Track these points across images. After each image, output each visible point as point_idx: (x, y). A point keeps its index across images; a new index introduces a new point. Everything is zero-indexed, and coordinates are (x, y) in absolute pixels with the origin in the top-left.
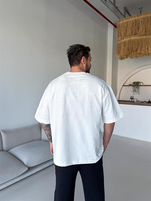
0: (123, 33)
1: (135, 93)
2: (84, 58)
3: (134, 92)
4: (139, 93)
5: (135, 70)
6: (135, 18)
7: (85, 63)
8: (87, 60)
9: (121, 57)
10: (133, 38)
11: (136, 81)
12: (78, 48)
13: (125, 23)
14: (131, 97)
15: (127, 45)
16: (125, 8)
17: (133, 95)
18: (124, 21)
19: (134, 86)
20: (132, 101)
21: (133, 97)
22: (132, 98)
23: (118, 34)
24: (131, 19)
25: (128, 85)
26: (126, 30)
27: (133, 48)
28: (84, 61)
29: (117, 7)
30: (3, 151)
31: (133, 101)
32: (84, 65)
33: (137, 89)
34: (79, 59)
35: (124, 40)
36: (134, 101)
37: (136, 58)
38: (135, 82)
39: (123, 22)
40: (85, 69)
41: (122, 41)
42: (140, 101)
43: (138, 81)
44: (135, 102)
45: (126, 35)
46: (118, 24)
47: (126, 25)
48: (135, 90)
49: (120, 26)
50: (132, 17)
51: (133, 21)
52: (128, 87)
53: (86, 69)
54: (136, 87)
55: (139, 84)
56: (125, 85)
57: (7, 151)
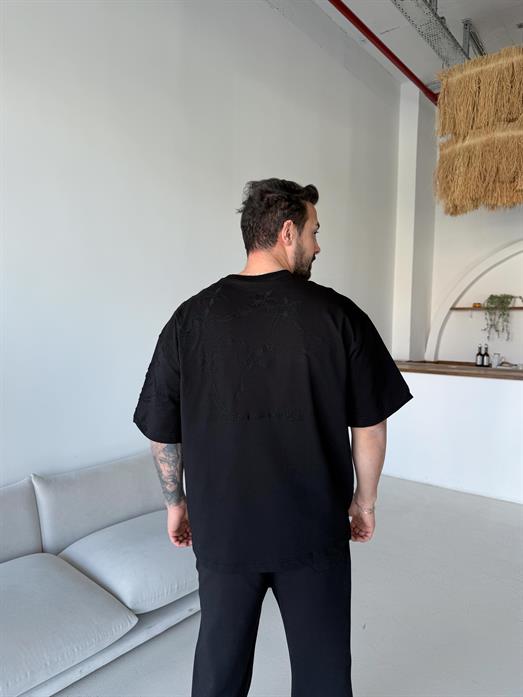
0: (461, 115)
1: (496, 334)
2: (289, 225)
3: (493, 330)
4: (509, 334)
5: (500, 250)
6: (510, 60)
7: (294, 242)
8: (300, 234)
9: (455, 207)
10: (500, 134)
11: (499, 292)
12: (270, 192)
13: (470, 77)
14: (480, 348)
15: (477, 163)
16: (467, 24)
17: (487, 342)
18: (467, 72)
19: (492, 309)
20: (482, 365)
21: (486, 349)
22: (483, 352)
23: (445, 119)
24: (495, 64)
25: (471, 306)
26: (475, 105)
27: (500, 172)
28: (288, 235)
29: (443, 18)
30: (43, 551)
31: (485, 364)
32: (290, 250)
33: (501, 320)
34: (272, 229)
35: (467, 143)
36: (489, 366)
37: (508, 210)
38: (496, 297)
39: (465, 77)
41: (459, 145)
42: (511, 365)
43: (507, 293)
44: (494, 366)
45: (472, 124)
46: (444, 82)
47: (475, 88)
48: (493, 326)
49: (453, 89)
50: (500, 54)
51: (500, 72)
52: (469, 312)
53: (296, 263)
54: (498, 313)
55: (509, 303)
56: (458, 306)
57: (57, 552)
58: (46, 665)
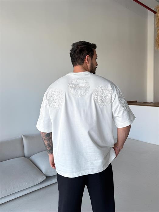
2: (88, 57)
7: (90, 62)
8: (92, 59)
28: (88, 60)
30: (24, 157)
32: (89, 65)
34: (82, 58)
40: (89, 68)
53: (91, 69)
57: (28, 158)
58: (18, 187)
